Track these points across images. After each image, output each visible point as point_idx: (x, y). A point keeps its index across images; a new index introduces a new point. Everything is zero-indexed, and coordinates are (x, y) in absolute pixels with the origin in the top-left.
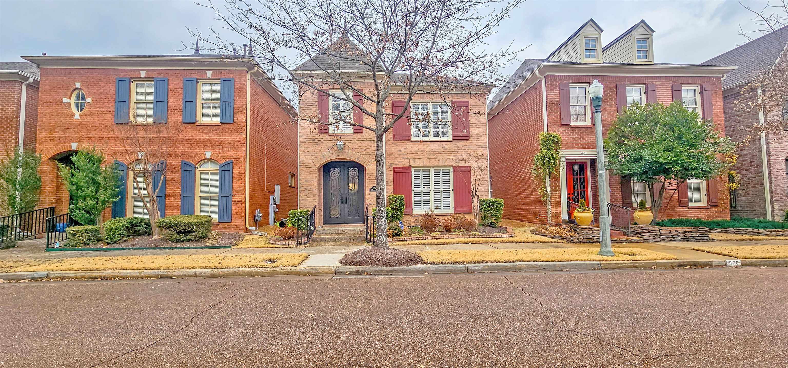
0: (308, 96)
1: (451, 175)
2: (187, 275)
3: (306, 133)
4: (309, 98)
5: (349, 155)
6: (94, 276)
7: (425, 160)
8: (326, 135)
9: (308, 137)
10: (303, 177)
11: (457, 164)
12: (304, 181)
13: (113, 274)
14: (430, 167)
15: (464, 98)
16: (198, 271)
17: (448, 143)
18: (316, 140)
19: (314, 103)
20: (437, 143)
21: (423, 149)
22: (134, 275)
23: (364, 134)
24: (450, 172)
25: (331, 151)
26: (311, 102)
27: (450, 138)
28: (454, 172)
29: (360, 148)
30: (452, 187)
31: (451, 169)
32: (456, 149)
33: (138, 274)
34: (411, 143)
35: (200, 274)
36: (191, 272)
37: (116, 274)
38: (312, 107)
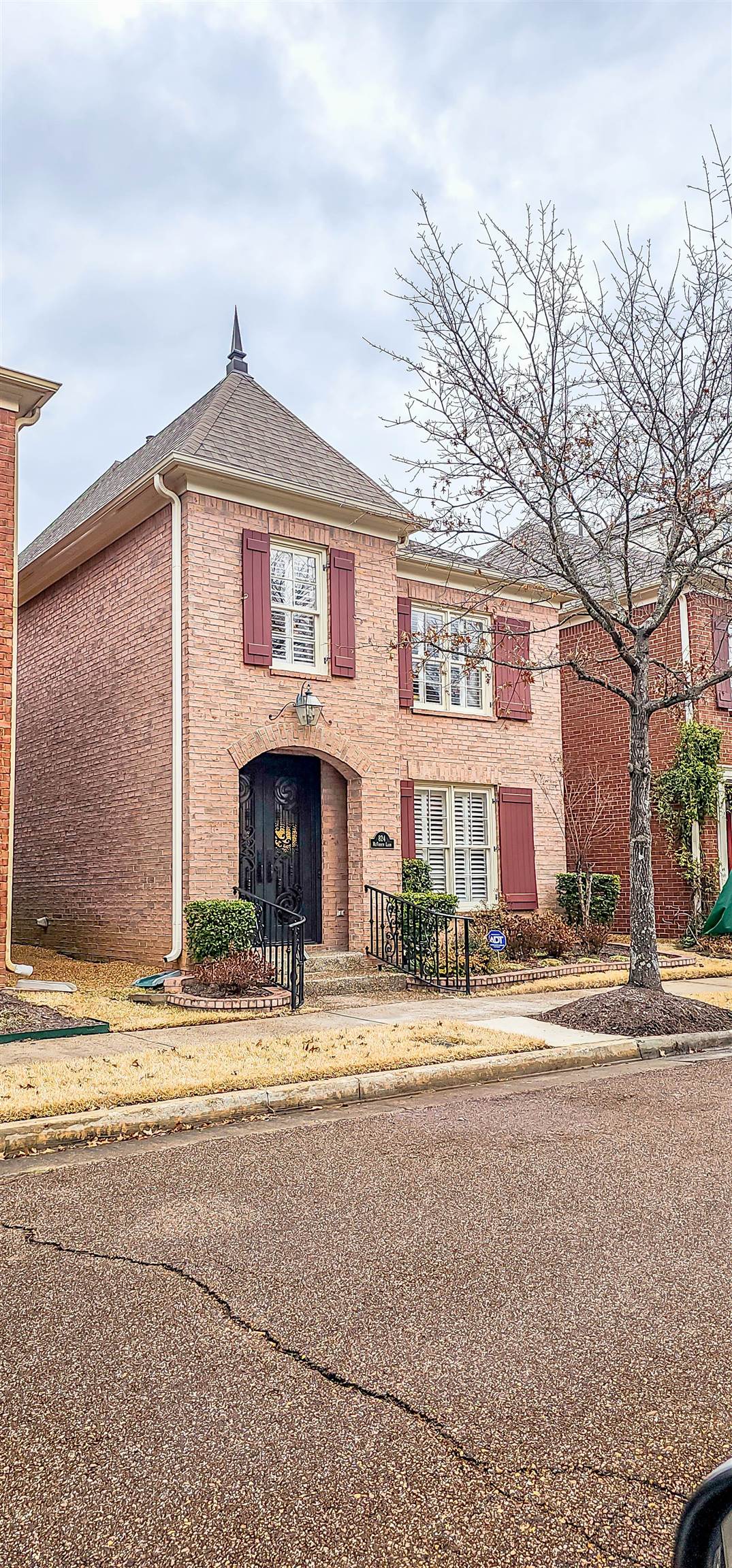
0: (212, 544)
1: (491, 809)
2: (339, 1096)
3: (208, 660)
4: (215, 549)
5: (323, 739)
6: (68, 1135)
7: (442, 766)
8: (261, 672)
9: (213, 673)
10: (201, 797)
11: (504, 781)
12: (202, 810)
13: (133, 1120)
14: (448, 784)
15: (518, 612)
16: (367, 1080)
17: (489, 725)
18: (237, 684)
19: (230, 568)
20: (465, 723)
21: (435, 736)
22: (196, 1114)
23: (355, 683)
24: (489, 801)
25: (277, 722)
26: (222, 566)
27: (487, 711)
28: (499, 801)
29: (346, 721)
30: (493, 841)
31: (491, 796)
32: (504, 741)
33: (207, 1110)
34: (410, 717)
35: (370, 1089)
36: (347, 1085)
37: (139, 1119)
38: (222, 579)
